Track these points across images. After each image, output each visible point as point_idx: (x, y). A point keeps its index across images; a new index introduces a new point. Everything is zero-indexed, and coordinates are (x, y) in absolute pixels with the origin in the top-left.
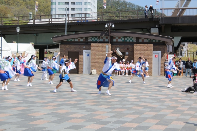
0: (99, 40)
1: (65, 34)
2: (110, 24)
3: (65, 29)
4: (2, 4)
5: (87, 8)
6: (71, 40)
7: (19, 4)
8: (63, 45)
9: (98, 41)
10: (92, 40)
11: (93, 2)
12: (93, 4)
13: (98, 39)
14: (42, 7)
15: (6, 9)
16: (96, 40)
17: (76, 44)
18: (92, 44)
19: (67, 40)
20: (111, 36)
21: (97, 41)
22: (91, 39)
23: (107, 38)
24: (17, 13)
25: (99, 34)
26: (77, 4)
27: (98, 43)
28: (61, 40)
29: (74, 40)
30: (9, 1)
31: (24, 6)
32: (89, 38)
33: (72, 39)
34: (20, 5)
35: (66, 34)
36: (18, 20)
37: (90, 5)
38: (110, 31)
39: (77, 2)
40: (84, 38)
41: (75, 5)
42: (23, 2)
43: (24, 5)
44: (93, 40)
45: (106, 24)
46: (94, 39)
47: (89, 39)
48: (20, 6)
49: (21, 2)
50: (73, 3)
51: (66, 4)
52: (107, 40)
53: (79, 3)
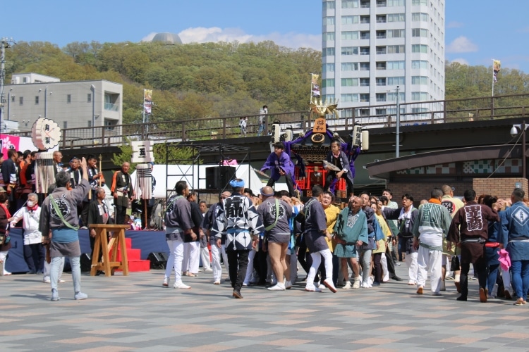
0: (494, 170)
1: (395, 156)
2: (523, 126)
3: (395, 144)
4: (190, 90)
5: (418, 93)
6: (417, 172)
7: (233, 88)
8: (394, 186)
9: (490, 170)
10: (473, 170)
11: (435, 75)
12: (435, 80)
13: (491, 167)
14: (294, 93)
15: (200, 101)
16: (485, 170)
17: (430, 182)
18: (475, 180)
19: (405, 171)
20: (527, 158)
21: (488, 172)
22: (471, 168)
23: (515, 163)
24: (229, 111)
25: (494, 154)
26: (391, 81)
27: (491, 177)
28: (391, 173)
29: (425, 171)
30: (207, 82)
31: (245, 93)
32: (466, 163)
33: (420, 167)
34: (236, 91)
35: (398, 156)
36: (224, 128)
37: (426, 83)
38: (525, 144)
39: (392, 78)
40: (453, 166)
41: (385, 85)
42: (242, 84)
43: (244, 91)
44: (476, 171)
45: (514, 125)
46: (481, 167)
47: (466, 168)
48: (235, 94)
49: (237, 81)
50: (380, 80)
51: (361, 82)
52: (515, 169)
53: (397, 80)
